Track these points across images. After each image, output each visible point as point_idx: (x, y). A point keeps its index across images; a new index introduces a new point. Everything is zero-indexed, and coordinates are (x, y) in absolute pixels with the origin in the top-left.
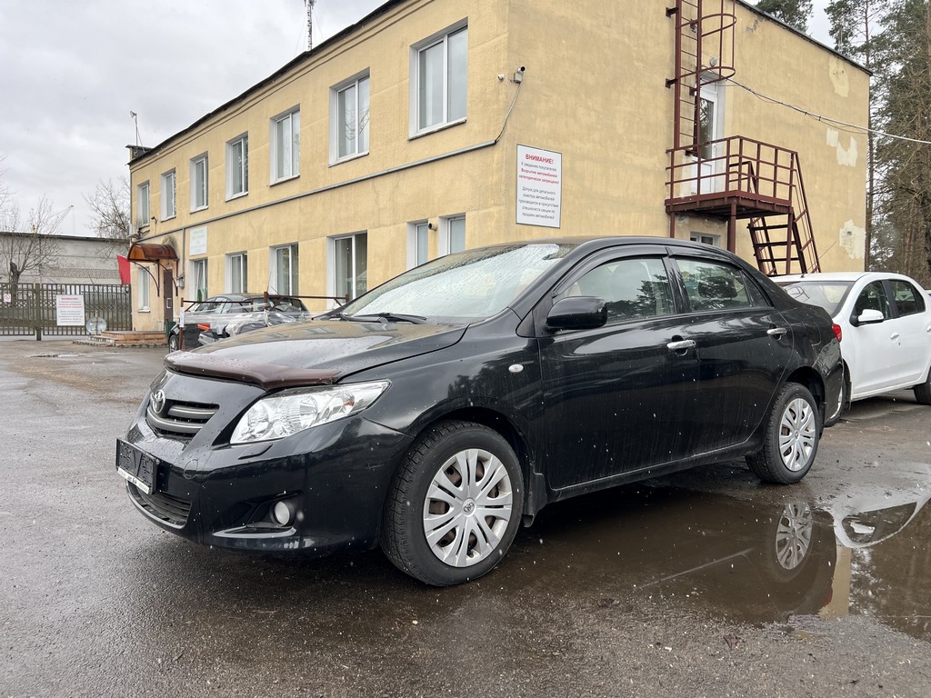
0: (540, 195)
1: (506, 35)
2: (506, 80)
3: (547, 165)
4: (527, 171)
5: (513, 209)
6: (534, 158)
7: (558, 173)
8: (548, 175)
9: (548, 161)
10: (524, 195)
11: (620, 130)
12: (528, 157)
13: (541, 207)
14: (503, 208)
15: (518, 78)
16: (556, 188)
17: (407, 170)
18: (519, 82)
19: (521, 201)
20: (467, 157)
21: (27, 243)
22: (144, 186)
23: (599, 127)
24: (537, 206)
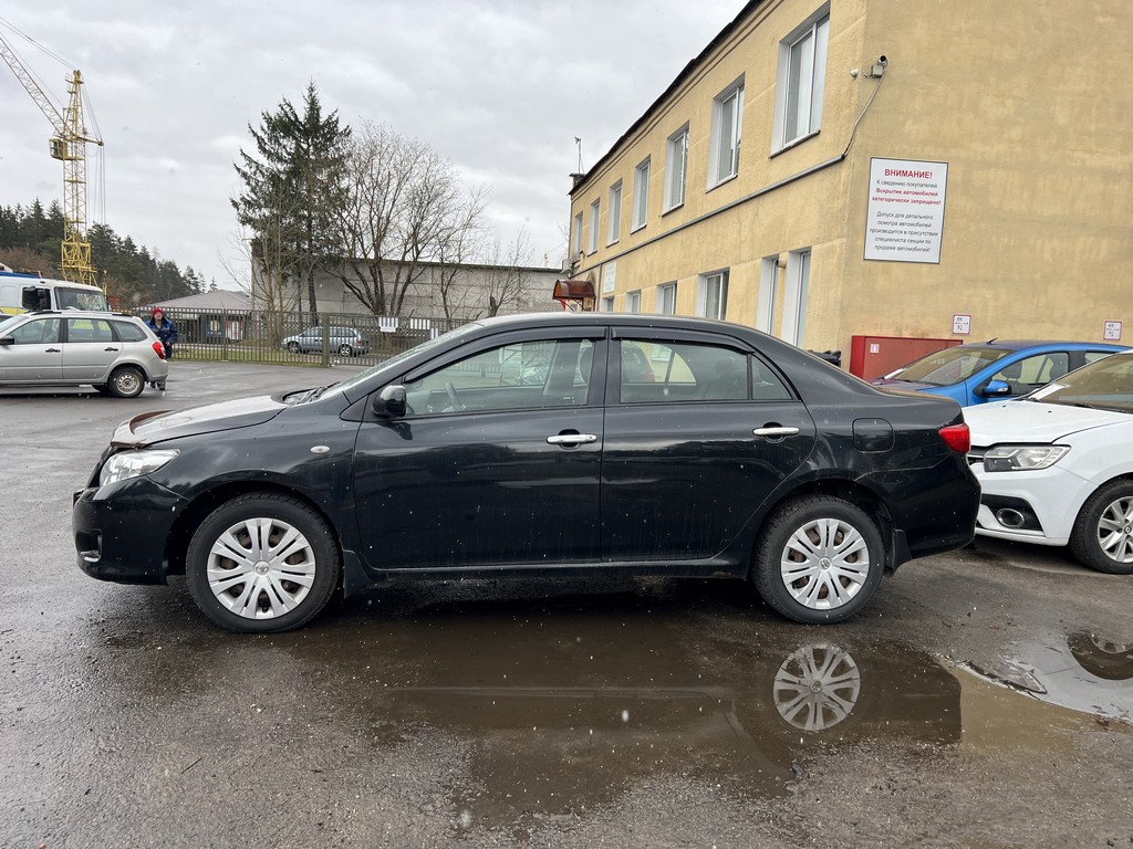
0: (907, 221)
1: (864, 18)
2: (859, 77)
3: (922, 180)
4: (887, 192)
5: (860, 243)
6: (898, 173)
7: (941, 190)
8: (923, 193)
9: (925, 175)
10: (880, 223)
11: (1062, 120)
12: (887, 172)
13: (908, 237)
14: (844, 240)
15: (877, 71)
16: (937, 211)
17: (767, 195)
18: (879, 77)
19: (873, 231)
20: (818, 177)
21: (505, 276)
22: (580, 217)
23: (1022, 120)
24: (902, 236)
